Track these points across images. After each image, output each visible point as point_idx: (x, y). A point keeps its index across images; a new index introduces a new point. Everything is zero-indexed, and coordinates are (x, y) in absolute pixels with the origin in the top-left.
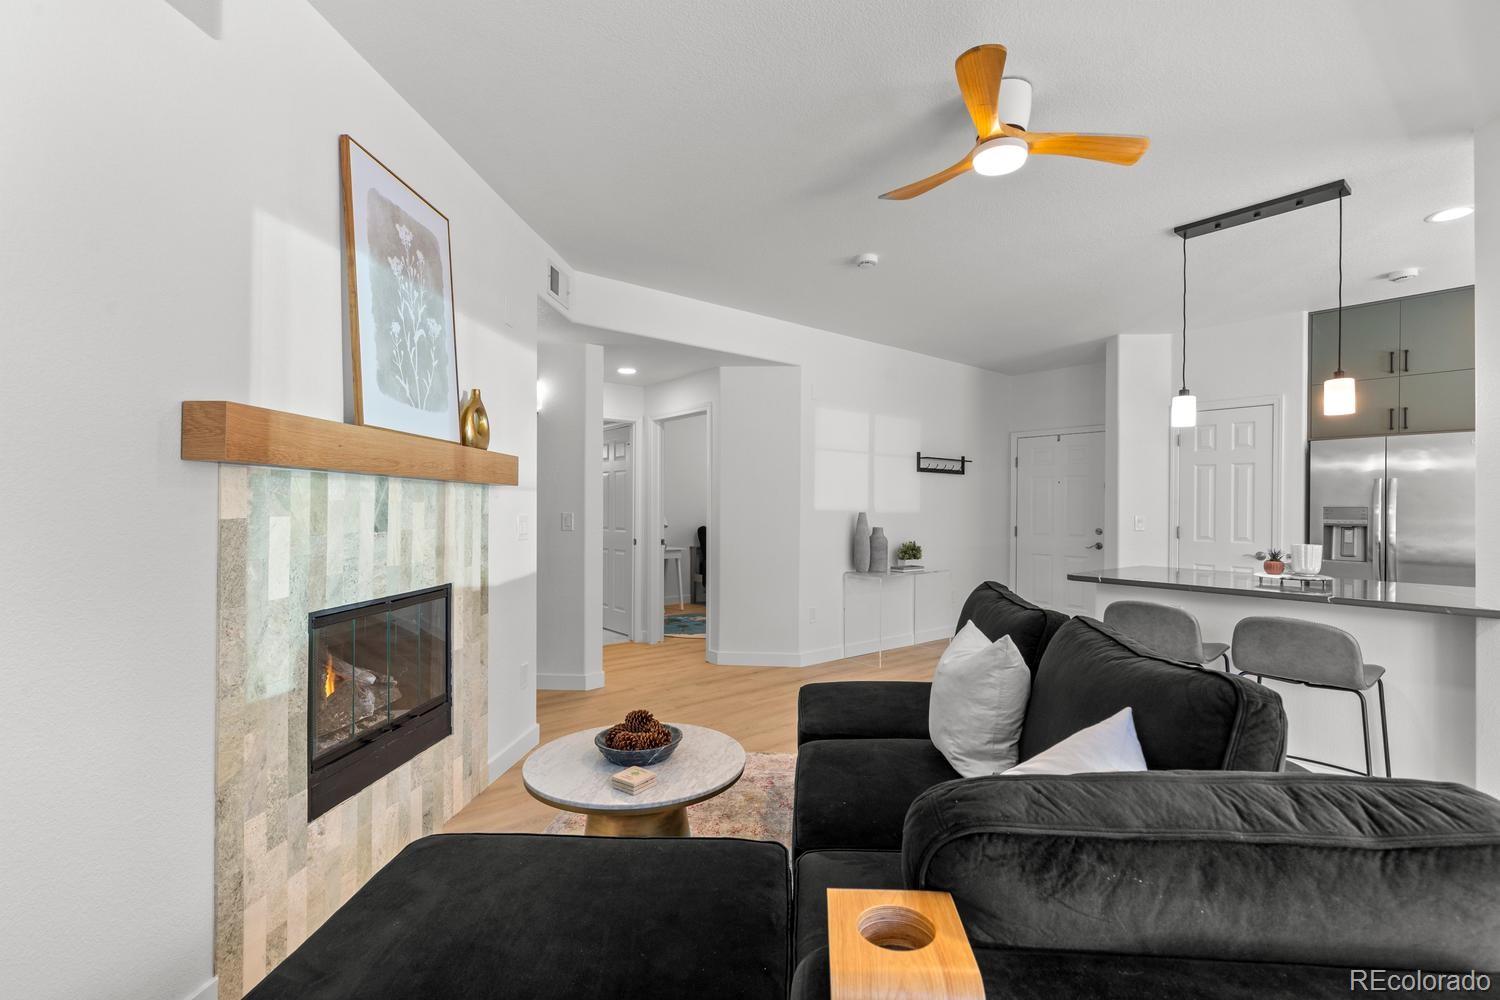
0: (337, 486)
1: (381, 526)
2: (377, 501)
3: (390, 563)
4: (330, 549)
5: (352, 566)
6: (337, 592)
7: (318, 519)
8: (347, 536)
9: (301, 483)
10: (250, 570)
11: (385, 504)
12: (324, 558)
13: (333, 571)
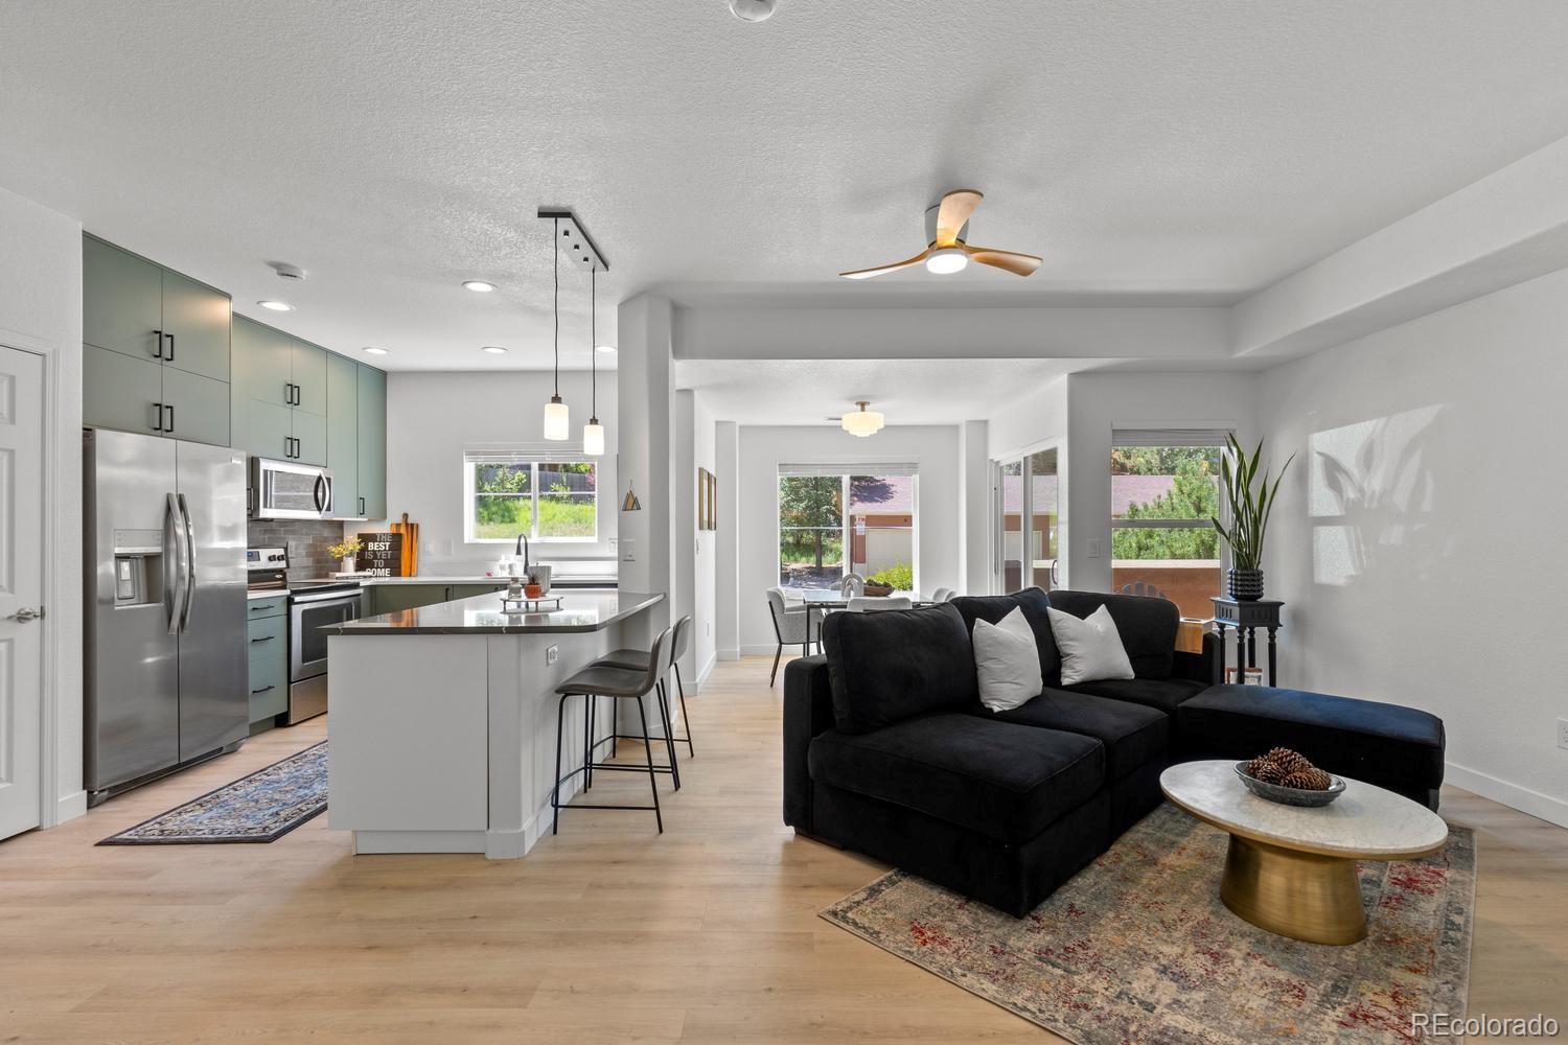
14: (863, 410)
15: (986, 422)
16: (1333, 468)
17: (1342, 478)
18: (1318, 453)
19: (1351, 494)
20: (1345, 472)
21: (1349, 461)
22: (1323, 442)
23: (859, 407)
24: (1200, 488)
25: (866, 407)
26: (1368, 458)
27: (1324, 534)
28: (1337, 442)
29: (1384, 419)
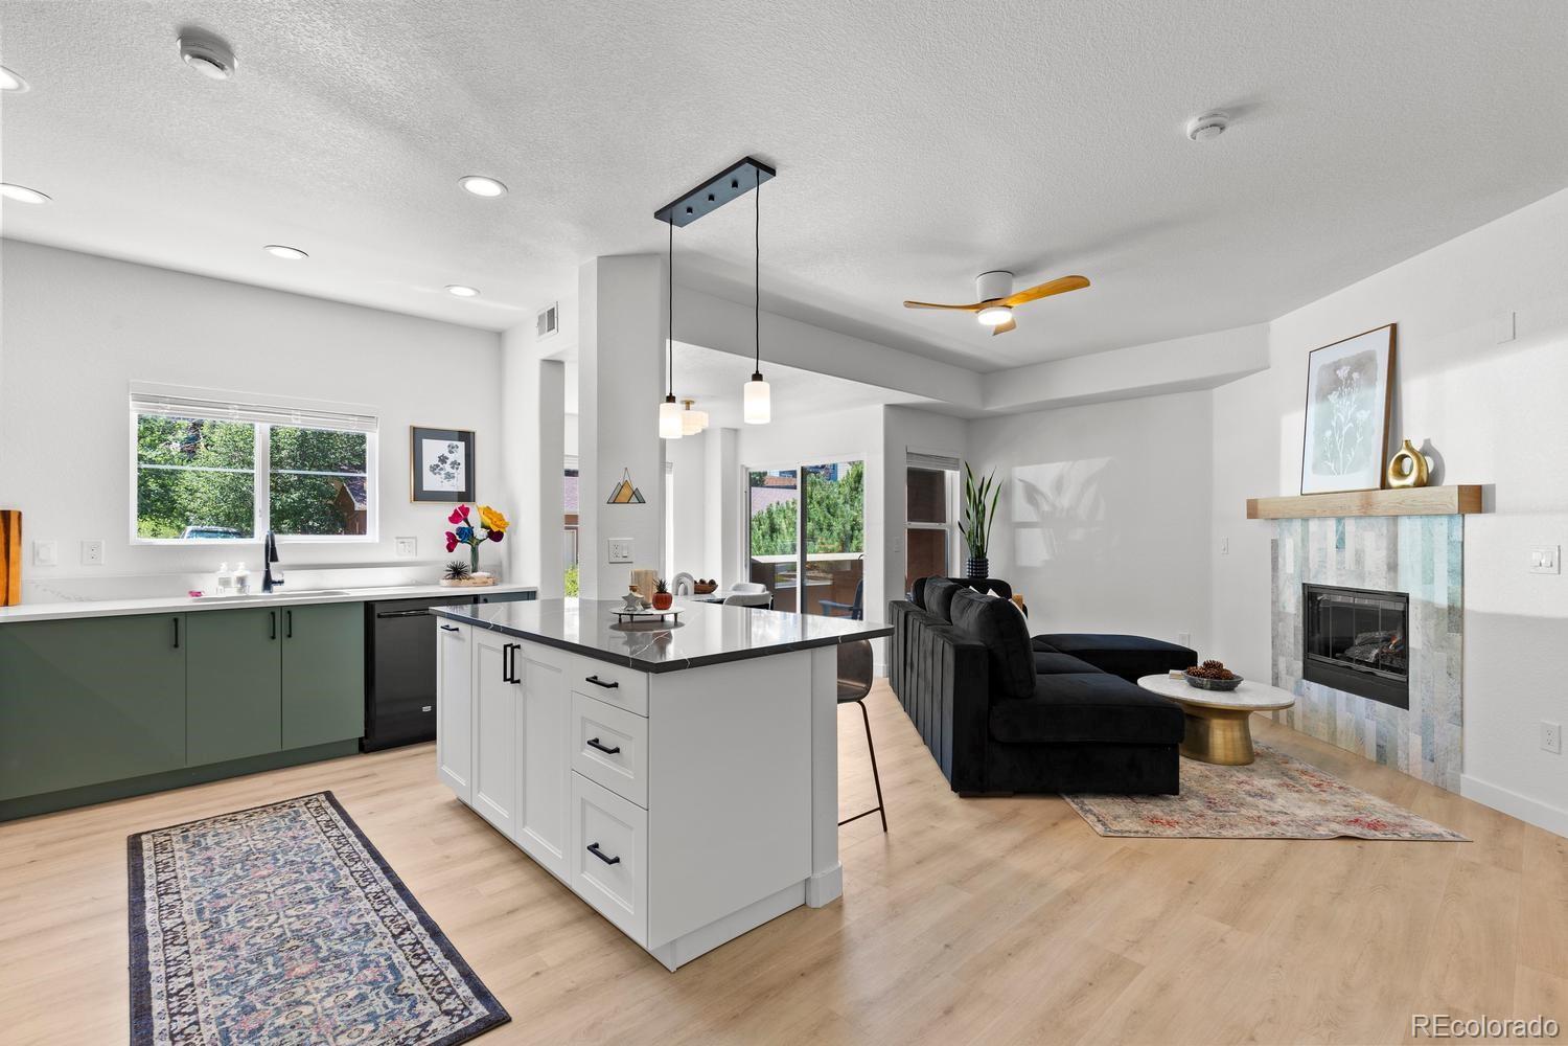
0: (1313, 525)
1: (1341, 544)
2: (1337, 531)
3: (1347, 566)
4: (1311, 557)
5: (1323, 564)
6: (1315, 577)
7: (1305, 540)
8: (1320, 549)
9: (1297, 525)
10: (1280, 559)
11: (1343, 533)
12: (1308, 559)
13: (1313, 564)
14: (688, 408)
15: (736, 430)
16: (1032, 493)
17: (1039, 498)
18: (1021, 481)
19: (1046, 508)
20: (1042, 494)
21: (1045, 486)
22: (1024, 473)
23: (684, 405)
24: (828, 497)
25: (691, 406)
26: (1059, 486)
27: (1025, 534)
28: (1041, 474)
29: (1071, 463)
